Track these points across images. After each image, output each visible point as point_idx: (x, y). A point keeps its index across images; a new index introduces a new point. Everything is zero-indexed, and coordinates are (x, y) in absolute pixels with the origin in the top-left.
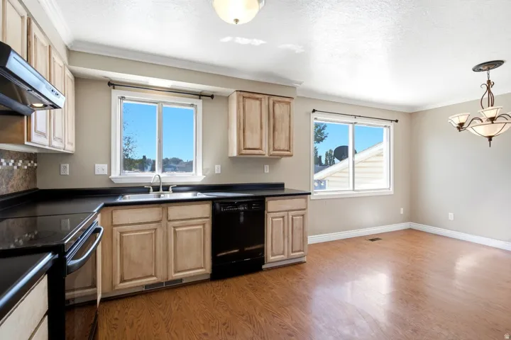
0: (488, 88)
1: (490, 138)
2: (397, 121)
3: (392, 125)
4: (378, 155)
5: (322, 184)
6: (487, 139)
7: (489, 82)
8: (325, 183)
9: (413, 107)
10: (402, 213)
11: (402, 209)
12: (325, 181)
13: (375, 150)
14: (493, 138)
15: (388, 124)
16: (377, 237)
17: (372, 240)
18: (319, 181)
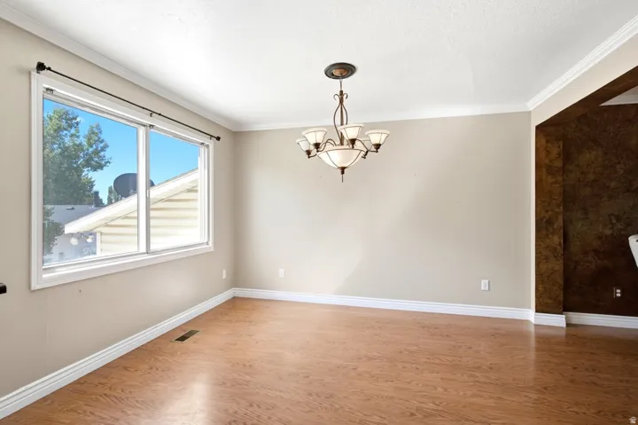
0: (341, 101)
1: (343, 169)
2: (218, 139)
3: (211, 143)
4: (189, 191)
5: (89, 240)
6: (340, 171)
7: (341, 92)
8: (95, 240)
9: (238, 123)
10: (224, 276)
11: (224, 271)
12: (94, 234)
13: (186, 181)
14: (345, 170)
15: (207, 141)
16: (189, 329)
17: (182, 339)
18: (82, 236)
